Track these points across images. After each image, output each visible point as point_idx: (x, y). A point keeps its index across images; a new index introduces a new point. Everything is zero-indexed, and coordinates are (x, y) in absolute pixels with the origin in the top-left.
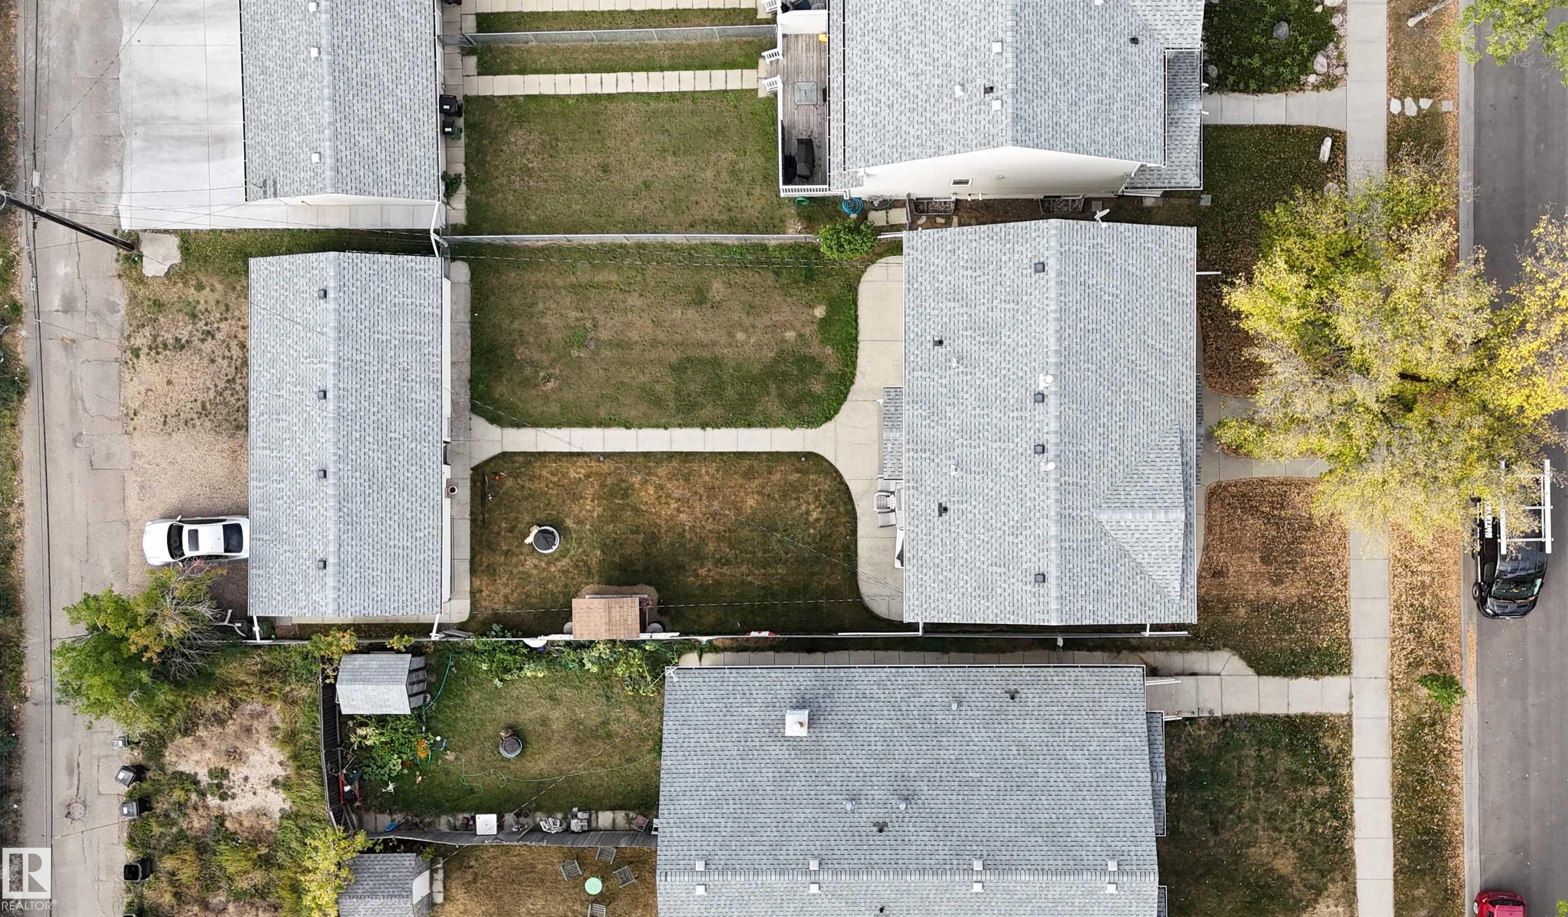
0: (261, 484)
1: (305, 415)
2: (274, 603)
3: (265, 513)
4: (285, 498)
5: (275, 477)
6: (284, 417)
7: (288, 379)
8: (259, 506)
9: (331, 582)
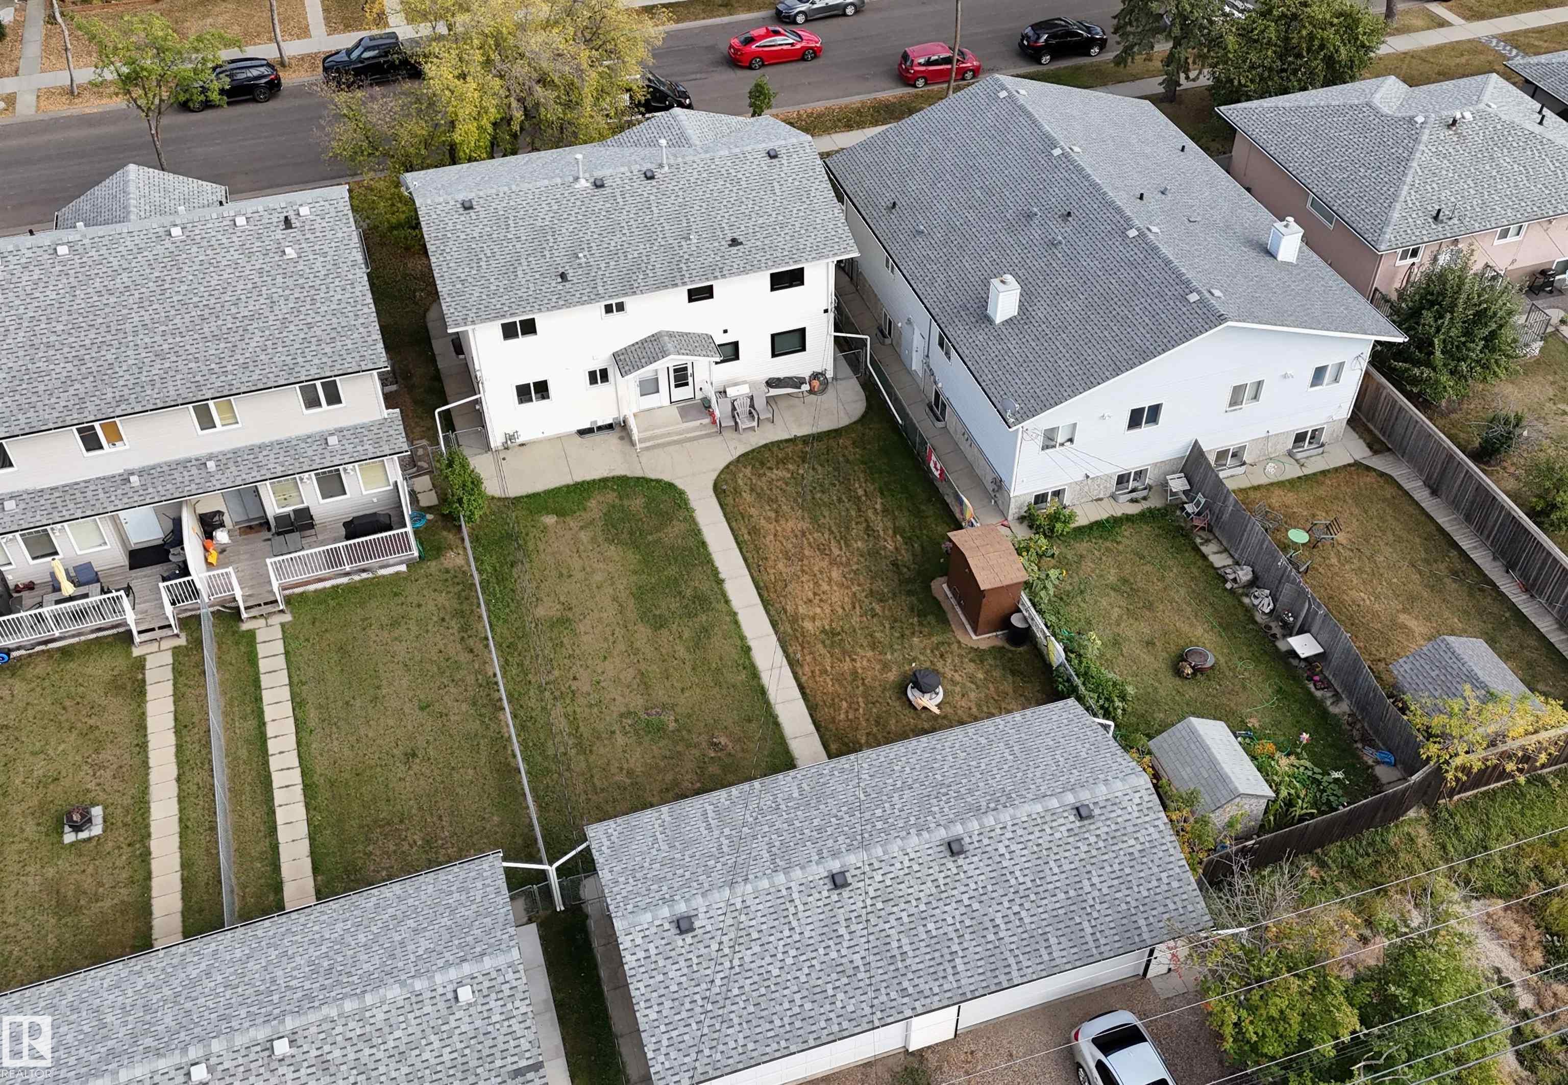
0: (1012, 961)
1: (880, 905)
2: (1175, 884)
3: (1053, 941)
4: (1016, 908)
5: (991, 937)
6: (895, 944)
7: (834, 955)
8: (1046, 957)
9: (1102, 791)
